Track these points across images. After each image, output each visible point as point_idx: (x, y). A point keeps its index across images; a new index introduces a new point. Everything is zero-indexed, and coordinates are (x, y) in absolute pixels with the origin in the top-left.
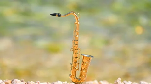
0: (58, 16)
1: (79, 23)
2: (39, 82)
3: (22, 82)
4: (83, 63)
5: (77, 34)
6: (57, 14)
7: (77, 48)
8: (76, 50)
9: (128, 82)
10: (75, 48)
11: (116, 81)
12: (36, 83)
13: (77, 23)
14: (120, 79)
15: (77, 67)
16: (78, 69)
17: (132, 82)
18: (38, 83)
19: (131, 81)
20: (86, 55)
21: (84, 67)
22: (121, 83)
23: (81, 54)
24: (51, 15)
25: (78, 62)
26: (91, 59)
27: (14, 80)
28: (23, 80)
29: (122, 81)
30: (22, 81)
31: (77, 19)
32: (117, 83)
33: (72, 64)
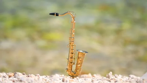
1: (75, 22)
3: (24, 76)
4: (79, 58)
5: (73, 32)
6: (55, 14)
7: (73, 44)
8: (72, 46)
9: (119, 75)
10: (71, 44)
11: (108, 75)
12: (36, 76)
13: (73, 22)
14: (111, 72)
15: (73, 62)
16: (74, 64)
18: (38, 76)
19: (121, 75)
20: (81, 51)
21: (80, 62)
22: (112, 76)
23: (77, 50)
24: (50, 14)
25: (73, 57)
26: (86, 54)
27: (16, 73)
29: (113, 74)
30: (24, 74)
31: (73, 18)
32: (109, 77)
33: (68, 59)
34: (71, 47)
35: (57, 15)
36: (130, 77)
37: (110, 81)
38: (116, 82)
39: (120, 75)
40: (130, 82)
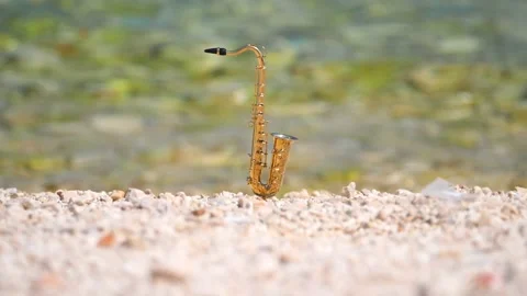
0: (221, 54)
1: (264, 68)
2: (182, 193)
4: (276, 152)
5: (261, 90)
6: (219, 50)
7: (261, 120)
8: (260, 124)
9: (371, 191)
10: (258, 121)
11: (346, 189)
12: (177, 195)
13: (260, 68)
14: (353, 184)
15: (263, 161)
16: (265, 166)
17: (379, 192)
18: (182, 196)
19: (377, 190)
20: (281, 136)
21: (278, 161)
22: (355, 192)
23: (272, 134)
24: (207, 51)
25: (264, 150)
26: (293, 142)
27: (130, 191)
28: (150, 190)
29: (359, 188)
30: (148, 193)
31: (259, 60)
32: (347, 195)
33: (251, 156)
34: (258, 126)
35: (223, 52)
36: (397, 193)
37: (349, 203)
38: (364, 204)
39: (374, 191)
40: (396, 203)
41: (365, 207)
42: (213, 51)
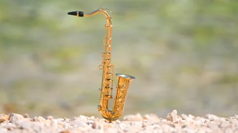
0: (79, 16)
1: (111, 26)
2: (51, 117)
3: (26, 119)
4: (119, 87)
5: (108, 43)
6: (78, 13)
7: (109, 64)
8: (108, 67)
9: (188, 116)
10: (106, 64)
11: (170, 115)
12: (47, 119)
13: (108, 26)
14: (175, 111)
15: (110, 94)
16: (111, 97)
17: (193, 117)
18: (50, 119)
19: (192, 115)
20: (123, 76)
21: (121, 94)
22: (177, 117)
23: (116, 74)
24: (70, 13)
25: (110, 86)
26: (131, 80)
27: (13, 115)
28: (27, 115)
29: (179, 114)
30: (25, 117)
31: (108, 20)
32: (171, 119)
33: (101, 90)
34: (106, 69)
35: (81, 15)
36: (207, 118)
37: (174, 126)
38: (184, 127)
39: (190, 115)
40: (208, 127)
41: (185, 129)
42: (74, 14)
